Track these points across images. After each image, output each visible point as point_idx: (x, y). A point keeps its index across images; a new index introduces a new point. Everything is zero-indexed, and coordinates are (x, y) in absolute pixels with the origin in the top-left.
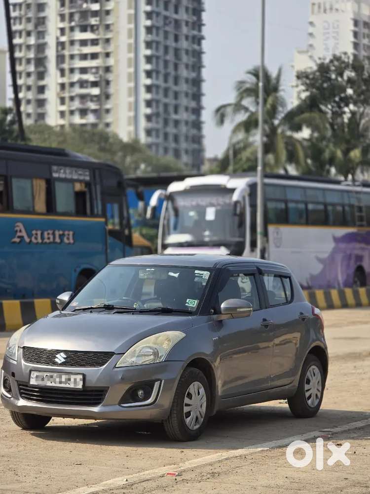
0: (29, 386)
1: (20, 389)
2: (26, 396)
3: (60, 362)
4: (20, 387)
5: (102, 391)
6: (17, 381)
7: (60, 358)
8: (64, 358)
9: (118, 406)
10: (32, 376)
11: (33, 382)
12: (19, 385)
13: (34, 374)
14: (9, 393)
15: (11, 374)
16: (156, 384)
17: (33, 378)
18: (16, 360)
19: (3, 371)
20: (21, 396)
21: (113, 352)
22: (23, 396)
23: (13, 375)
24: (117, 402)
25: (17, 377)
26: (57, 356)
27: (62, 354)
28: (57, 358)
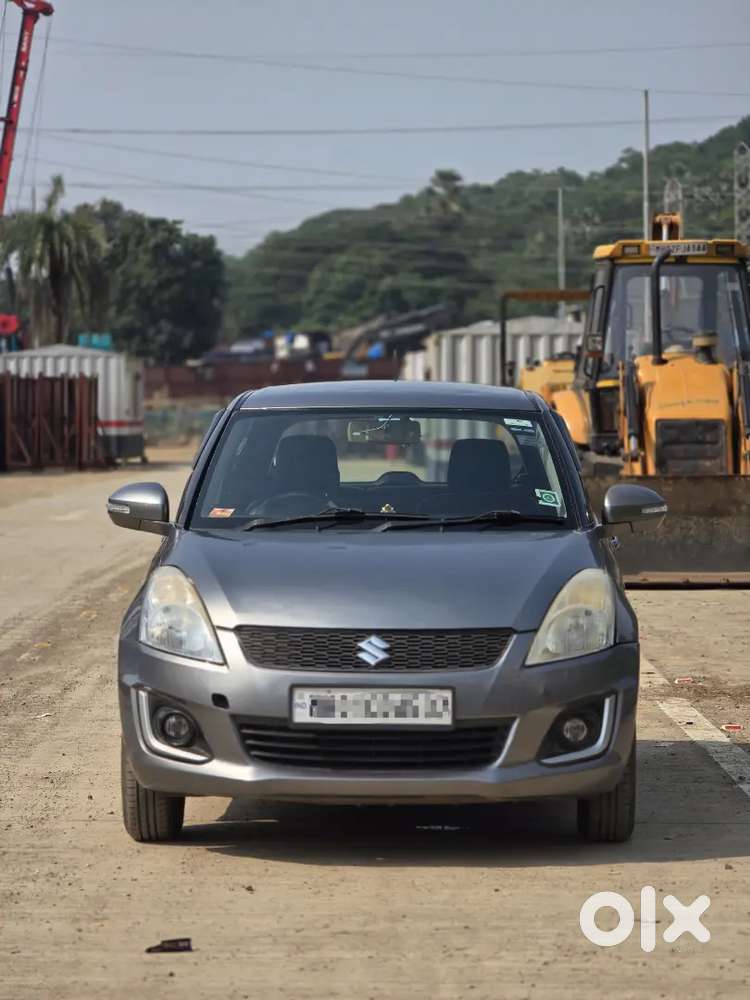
0: (291, 727)
1: (244, 737)
2: (267, 754)
3: (373, 662)
4: (245, 731)
5: (494, 729)
6: (234, 717)
7: (372, 651)
8: (385, 650)
9: (535, 765)
10: (297, 700)
11: (302, 716)
12: (240, 727)
13: (304, 698)
14: (188, 751)
15: (210, 698)
16: (607, 702)
17: (301, 706)
18: (221, 661)
19: (143, 694)
20: (250, 756)
21: (510, 629)
22: (255, 756)
23: (220, 700)
24: (531, 754)
25: (235, 706)
26: (362, 645)
27: (374, 639)
28: (361, 650)
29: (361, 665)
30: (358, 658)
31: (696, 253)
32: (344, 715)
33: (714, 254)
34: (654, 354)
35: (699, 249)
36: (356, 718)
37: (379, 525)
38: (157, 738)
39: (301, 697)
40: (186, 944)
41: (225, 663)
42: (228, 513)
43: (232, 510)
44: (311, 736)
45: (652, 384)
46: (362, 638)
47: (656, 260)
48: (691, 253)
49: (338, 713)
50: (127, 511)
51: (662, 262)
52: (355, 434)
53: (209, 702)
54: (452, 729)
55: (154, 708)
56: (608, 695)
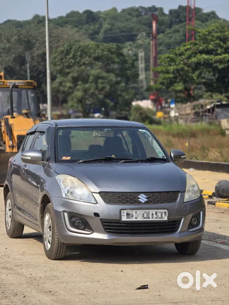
0: (121, 222)
1: (104, 226)
2: (112, 231)
3: (143, 202)
4: (104, 224)
5: (176, 221)
6: (101, 220)
8: (146, 198)
9: (187, 232)
10: (122, 214)
11: (124, 218)
12: (103, 222)
14: (84, 231)
15: (93, 214)
16: (201, 212)
17: (124, 216)
18: (96, 203)
19: (66, 214)
20: (106, 231)
21: (178, 191)
22: (108, 231)
23: (96, 215)
24: (186, 229)
25: (101, 216)
26: (139, 197)
27: (143, 195)
28: (139, 198)
29: (140, 203)
30: (138, 201)
31: (21, 84)
32: (136, 218)
33: (26, 85)
34: (11, 115)
35: (22, 83)
36: (140, 219)
37: (120, 161)
38: (72, 227)
39: (124, 213)
40: (147, 286)
41: (97, 203)
42: (69, 158)
43: (70, 157)
44: (125, 225)
45: (13, 124)
46: (139, 195)
47: (11, 87)
48: (20, 84)
49: (134, 217)
50: (29, 158)
51: (13, 87)
52: (96, 134)
53: (93, 215)
54: (168, 221)
55: (70, 218)
56: (201, 211)
